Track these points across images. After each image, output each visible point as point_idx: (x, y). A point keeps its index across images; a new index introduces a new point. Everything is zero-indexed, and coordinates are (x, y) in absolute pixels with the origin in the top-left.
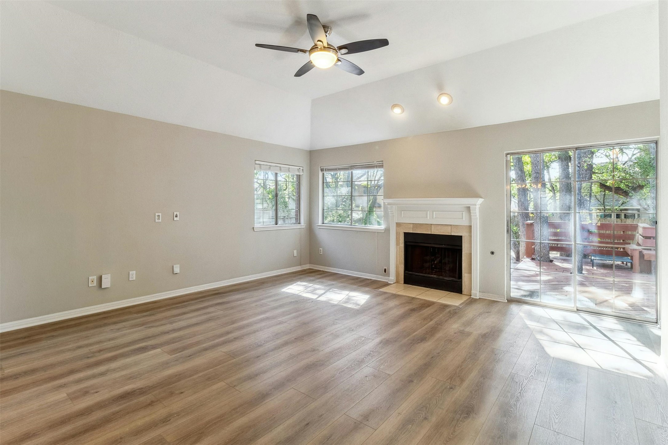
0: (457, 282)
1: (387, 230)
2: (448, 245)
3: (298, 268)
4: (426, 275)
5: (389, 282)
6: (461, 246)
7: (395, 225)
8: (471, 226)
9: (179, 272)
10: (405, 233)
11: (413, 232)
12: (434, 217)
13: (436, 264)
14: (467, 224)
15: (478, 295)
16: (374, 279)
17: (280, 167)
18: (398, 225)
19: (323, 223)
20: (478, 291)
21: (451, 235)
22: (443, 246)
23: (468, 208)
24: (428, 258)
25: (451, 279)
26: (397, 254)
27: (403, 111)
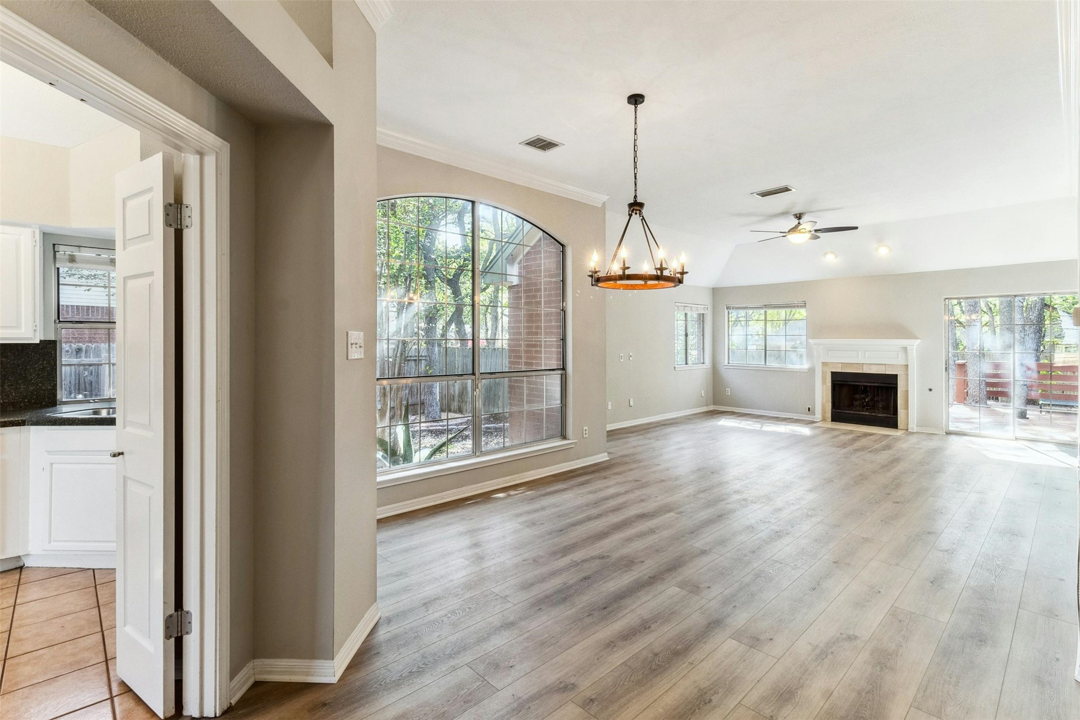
0: (893, 418)
1: (812, 370)
2: (882, 383)
3: (705, 409)
4: (856, 412)
5: (815, 420)
6: (897, 384)
7: (821, 364)
8: (908, 365)
9: (632, 405)
10: (832, 372)
11: (843, 371)
12: (866, 356)
13: (868, 402)
14: (904, 363)
15: (915, 429)
16: (796, 418)
17: (691, 307)
18: (824, 364)
19: (729, 363)
20: (916, 425)
21: (885, 374)
22: (876, 384)
23: (905, 349)
24: (857, 396)
25: (884, 415)
26: (823, 393)
27: (836, 257)
